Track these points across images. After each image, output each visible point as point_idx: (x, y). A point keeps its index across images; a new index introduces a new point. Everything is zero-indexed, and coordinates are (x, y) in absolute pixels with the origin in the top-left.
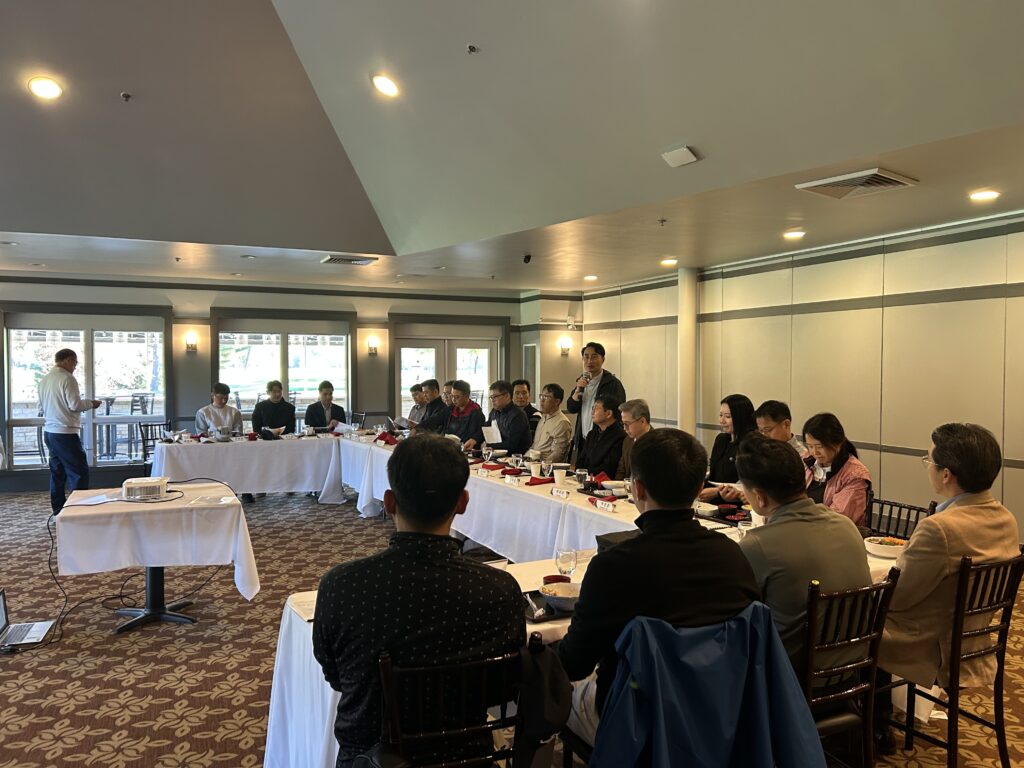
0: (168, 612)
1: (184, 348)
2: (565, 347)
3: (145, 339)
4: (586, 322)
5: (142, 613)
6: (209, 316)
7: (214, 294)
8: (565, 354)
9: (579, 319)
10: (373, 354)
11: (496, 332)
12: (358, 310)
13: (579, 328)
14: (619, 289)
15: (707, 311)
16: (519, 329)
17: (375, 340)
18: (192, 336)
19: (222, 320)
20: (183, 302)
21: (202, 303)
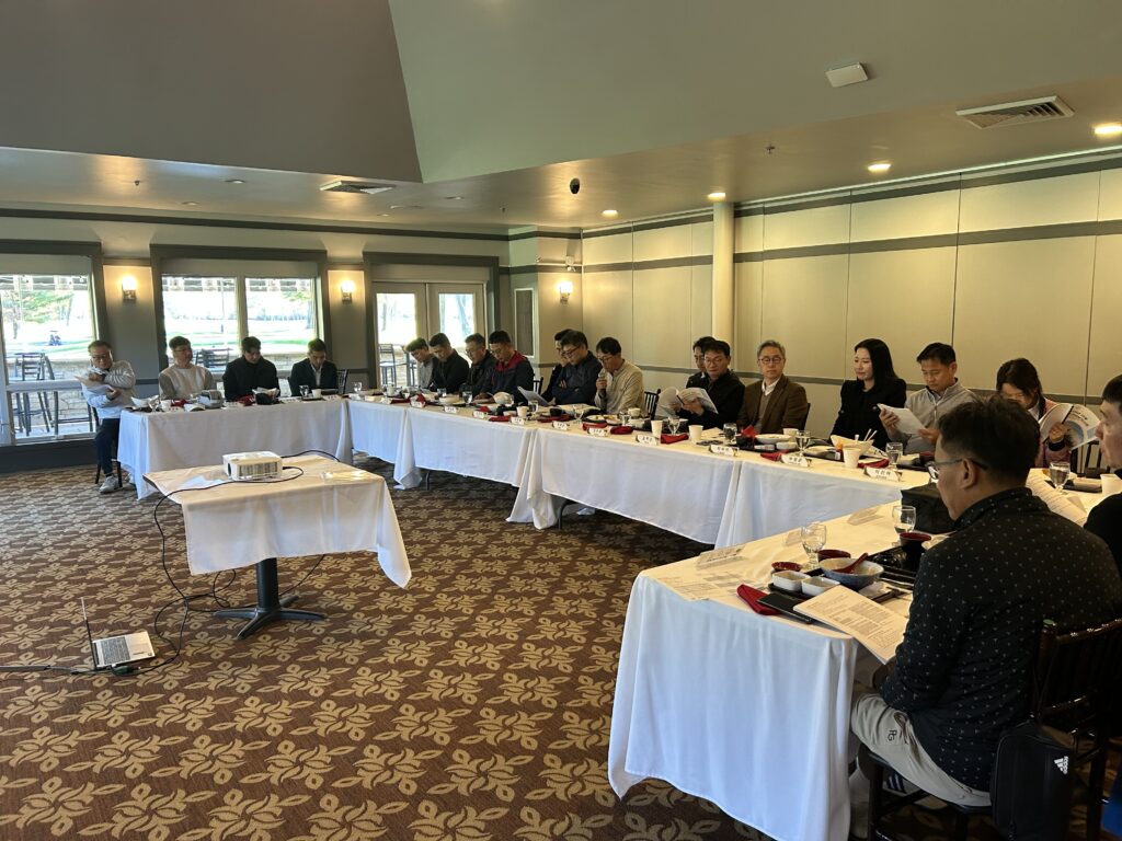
0: (284, 609)
1: (120, 296)
2: (565, 291)
3: (56, 283)
4: (586, 263)
5: (256, 613)
6: (148, 255)
7: (154, 227)
8: (564, 300)
9: (578, 260)
10: (347, 301)
11: (482, 275)
12: (327, 248)
13: (578, 270)
14: (631, 225)
15: (745, 250)
16: (508, 271)
17: (348, 284)
18: (127, 281)
19: (164, 260)
20: (115, 238)
21: (139, 239)
